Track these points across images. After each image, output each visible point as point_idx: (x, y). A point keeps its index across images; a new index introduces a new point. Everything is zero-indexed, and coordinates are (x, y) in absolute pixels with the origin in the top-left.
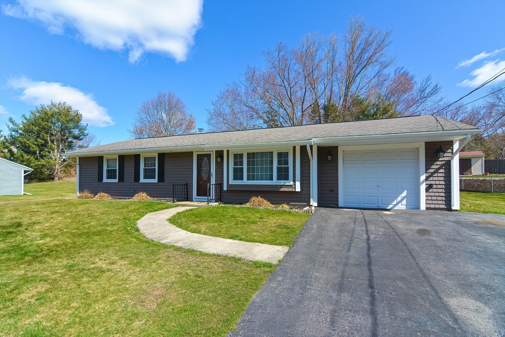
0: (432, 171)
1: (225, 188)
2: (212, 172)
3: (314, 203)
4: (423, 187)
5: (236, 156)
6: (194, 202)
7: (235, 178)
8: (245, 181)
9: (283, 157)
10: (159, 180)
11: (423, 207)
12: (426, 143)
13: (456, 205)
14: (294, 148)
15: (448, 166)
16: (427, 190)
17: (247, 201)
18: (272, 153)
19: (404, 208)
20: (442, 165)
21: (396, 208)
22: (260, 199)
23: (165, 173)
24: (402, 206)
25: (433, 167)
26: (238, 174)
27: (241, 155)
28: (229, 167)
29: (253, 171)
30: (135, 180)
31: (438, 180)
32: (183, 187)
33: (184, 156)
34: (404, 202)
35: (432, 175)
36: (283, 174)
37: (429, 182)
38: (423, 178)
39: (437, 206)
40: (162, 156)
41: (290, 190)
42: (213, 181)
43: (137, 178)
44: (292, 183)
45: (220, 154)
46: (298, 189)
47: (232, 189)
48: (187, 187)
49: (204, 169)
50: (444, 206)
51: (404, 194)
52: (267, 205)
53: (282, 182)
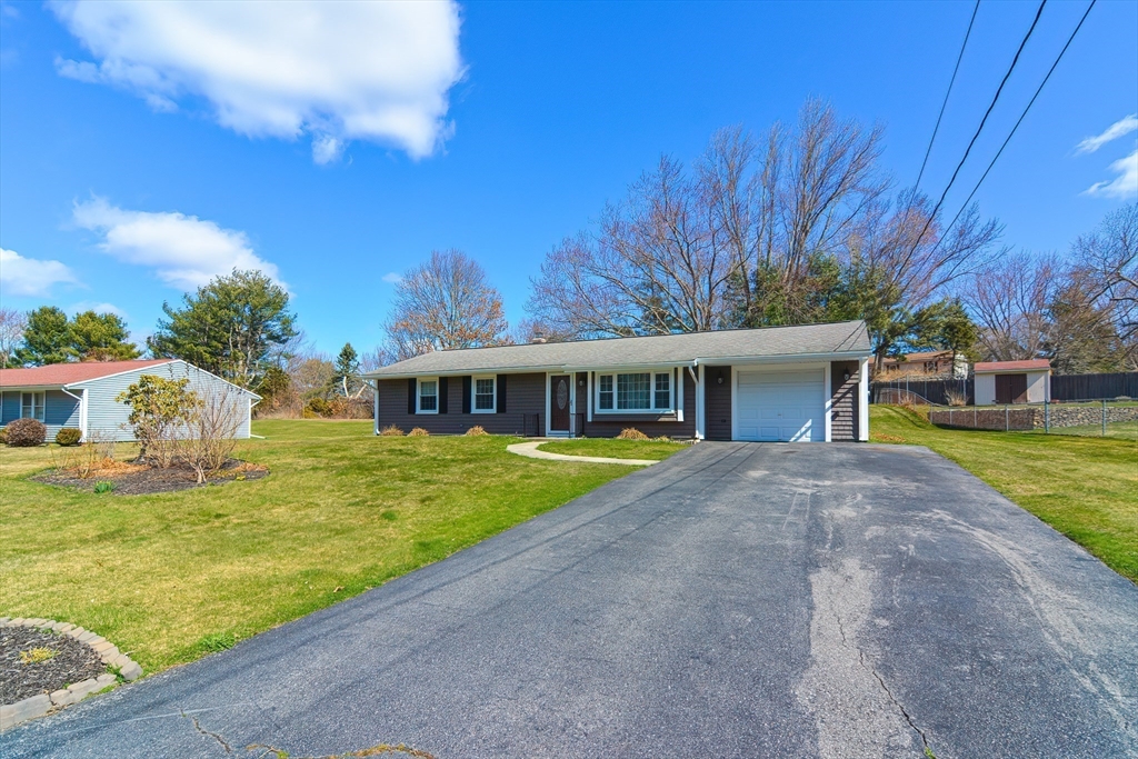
0: (838, 396)
1: (590, 419)
2: (571, 399)
3: (700, 436)
4: (829, 415)
5: (603, 378)
6: (547, 436)
7: (602, 406)
8: (615, 410)
9: (662, 379)
10: (499, 410)
11: (828, 438)
12: (832, 362)
13: (864, 435)
14: (676, 369)
15: (855, 389)
16: (833, 418)
17: (619, 434)
18: (648, 375)
19: (809, 440)
20: (850, 389)
21: (800, 440)
22: (633, 430)
23: (507, 401)
24: (806, 439)
25: (840, 391)
26: (606, 401)
27: (610, 378)
28: (594, 392)
29: (625, 398)
30: (464, 410)
31: (845, 407)
32: (533, 418)
33: (533, 379)
34: (809, 433)
35: (838, 400)
36: (663, 401)
37: (835, 409)
38: (828, 404)
39: (844, 437)
40: (503, 379)
41: (671, 419)
42: (573, 409)
43: (467, 408)
44: (673, 412)
45: (582, 377)
46: (681, 418)
47: (598, 420)
48: (538, 418)
49: (560, 395)
50: (851, 437)
51: (809, 424)
52: (642, 437)
53: (661, 411)
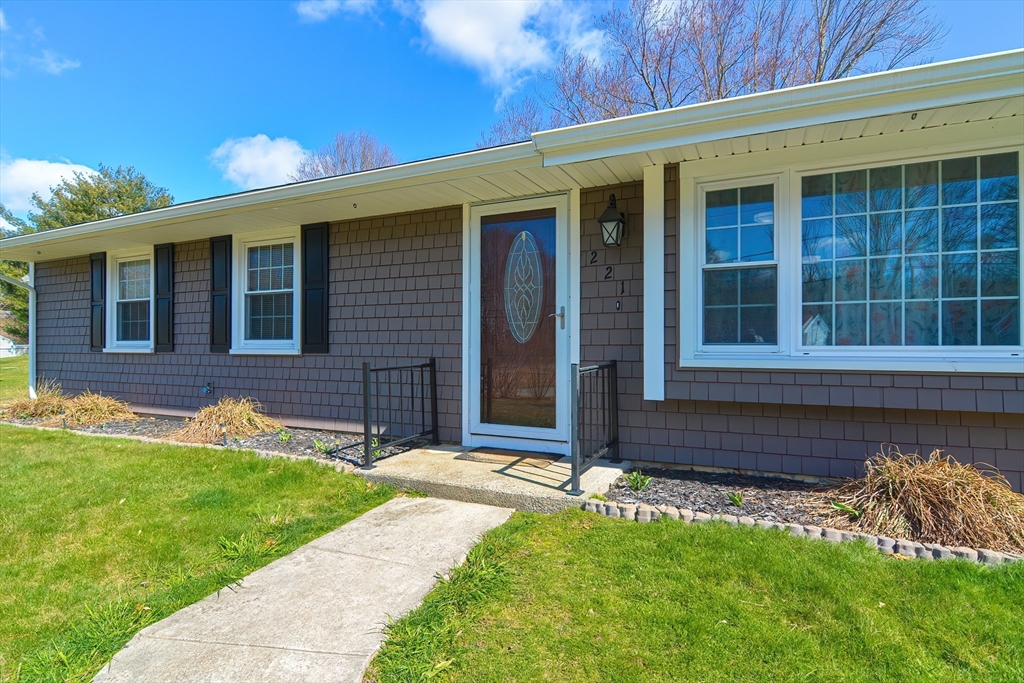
1: (654, 388)
2: (560, 301)
6: (467, 452)
7: (718, 332)
8: (790, 351)
10: (307, 345)
23: (334, 313)
28: (679, 267)
30: (213, 342)
32: (417, 375)
40: (319, 238)
43: (220, 338)
48: (436, 375)
49: (518, 289)
